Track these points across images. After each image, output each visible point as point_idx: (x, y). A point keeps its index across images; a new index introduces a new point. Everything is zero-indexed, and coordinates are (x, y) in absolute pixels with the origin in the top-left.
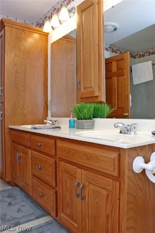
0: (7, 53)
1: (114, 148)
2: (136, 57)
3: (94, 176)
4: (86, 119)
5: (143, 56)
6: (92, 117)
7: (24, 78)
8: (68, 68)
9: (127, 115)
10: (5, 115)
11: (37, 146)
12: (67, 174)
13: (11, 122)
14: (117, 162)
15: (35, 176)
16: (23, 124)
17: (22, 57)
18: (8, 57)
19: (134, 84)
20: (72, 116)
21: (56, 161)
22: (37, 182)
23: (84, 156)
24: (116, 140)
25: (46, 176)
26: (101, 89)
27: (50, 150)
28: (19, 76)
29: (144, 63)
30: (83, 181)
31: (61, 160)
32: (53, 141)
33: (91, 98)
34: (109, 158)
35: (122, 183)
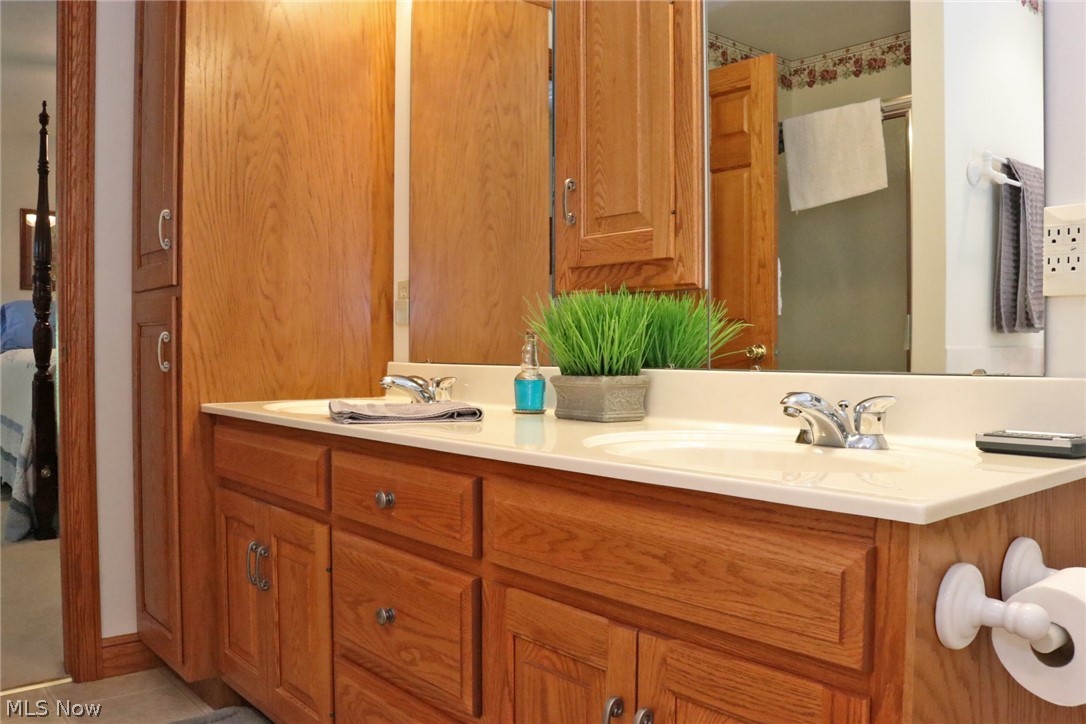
0: (198, 38)
1: (839, 522)
2: (795, 80)
3: (717, 667)
4: (610, 373)
5: (828, 76)
6: (640, 363)
7: (277, 168)
8: (489, 126)
9: (762, 356)
10: (184, 346)
11: (368, 508)
12: (547, 653)
13: (214, 383)
14: (858, 597)
15: (353, 659)
16: (274, 396)
17: (268, 62)
18: (203, 59)
19: (793, 210)
20: (528, 356)
21: (478, 585)
22: (366, 692)
23: (655, 563)
24: (789, 478)
25: (423, 658)
26: (685, 226)
27: (449, 527)
28: (256, 154)
29: (846, 108)
30: (647, 691)
31: (512, 579)
32: (467, 483)
33: (632, 270)
34: (813, 572)
35: (888, 702)
